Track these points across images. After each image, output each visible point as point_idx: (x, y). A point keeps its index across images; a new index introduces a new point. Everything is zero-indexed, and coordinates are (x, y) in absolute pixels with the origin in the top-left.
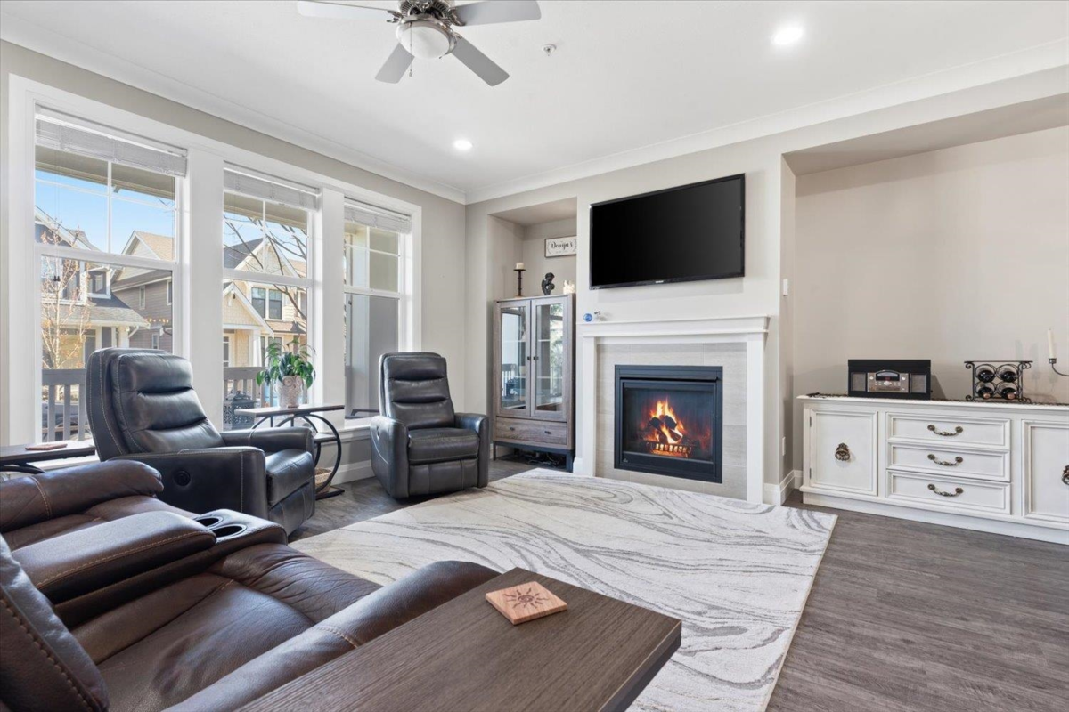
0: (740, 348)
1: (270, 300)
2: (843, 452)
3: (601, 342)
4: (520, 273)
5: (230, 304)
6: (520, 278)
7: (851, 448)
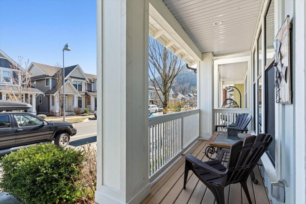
1: (78, 85)
5: (68, 86)
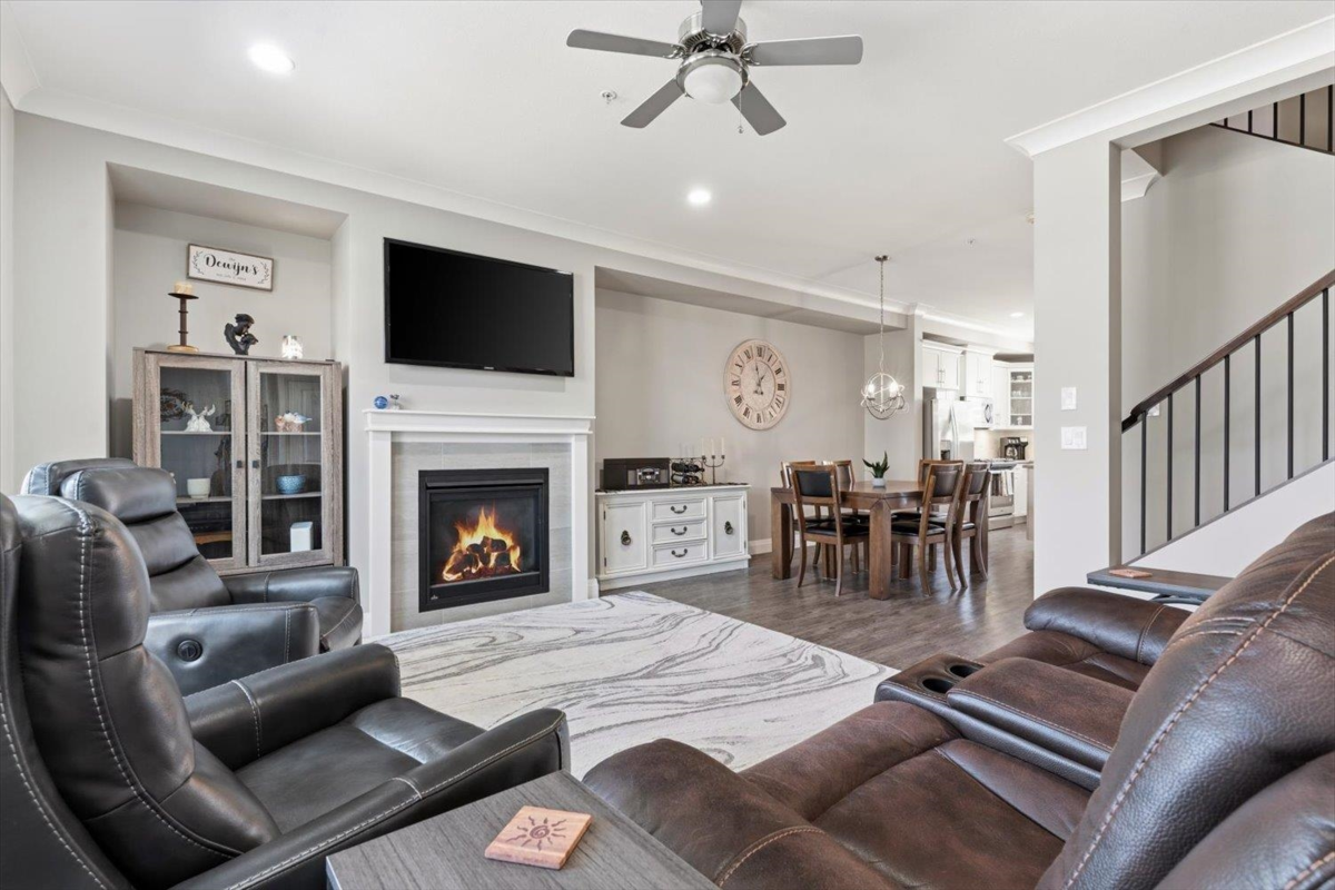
0: (563, 448)
2: (626, 538)
3: (397, 440)
4: (183, 304)
6: (183, 312)
7: (630, 535)
